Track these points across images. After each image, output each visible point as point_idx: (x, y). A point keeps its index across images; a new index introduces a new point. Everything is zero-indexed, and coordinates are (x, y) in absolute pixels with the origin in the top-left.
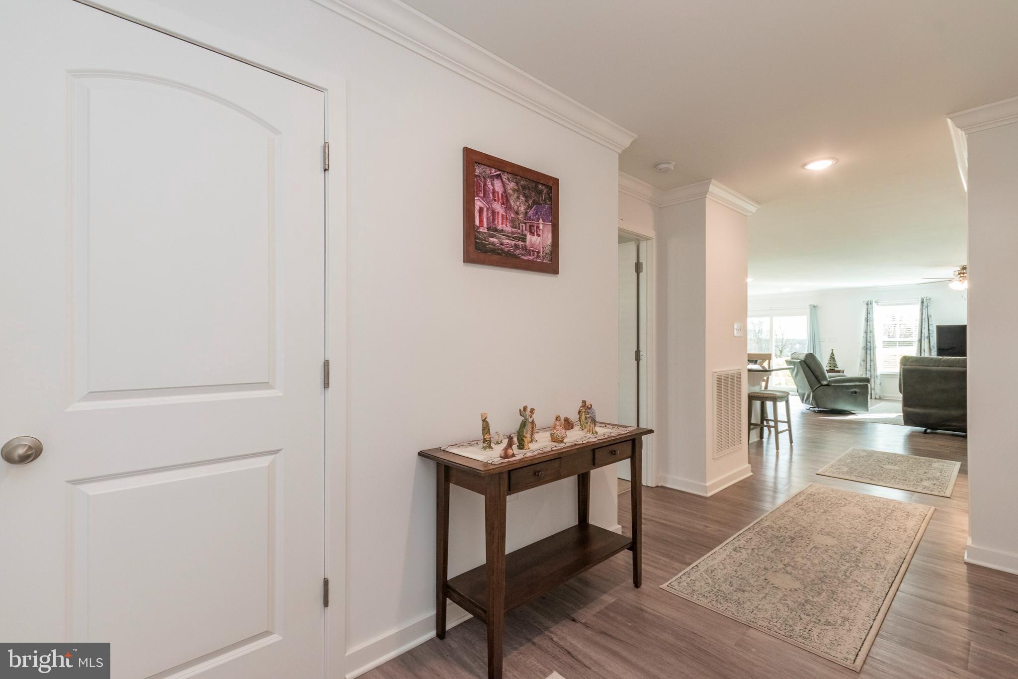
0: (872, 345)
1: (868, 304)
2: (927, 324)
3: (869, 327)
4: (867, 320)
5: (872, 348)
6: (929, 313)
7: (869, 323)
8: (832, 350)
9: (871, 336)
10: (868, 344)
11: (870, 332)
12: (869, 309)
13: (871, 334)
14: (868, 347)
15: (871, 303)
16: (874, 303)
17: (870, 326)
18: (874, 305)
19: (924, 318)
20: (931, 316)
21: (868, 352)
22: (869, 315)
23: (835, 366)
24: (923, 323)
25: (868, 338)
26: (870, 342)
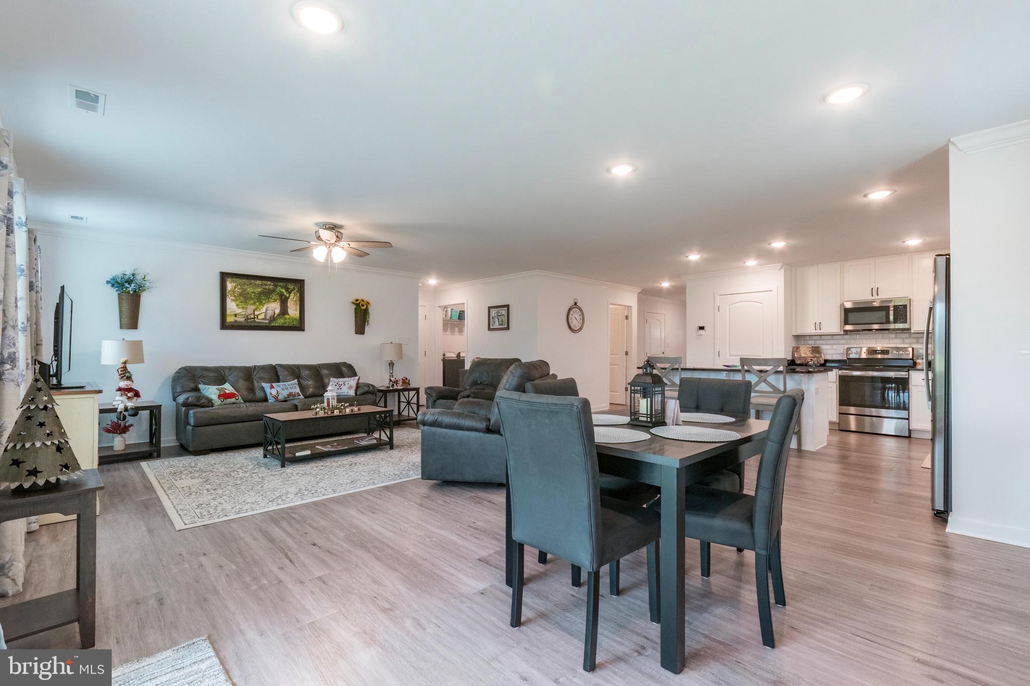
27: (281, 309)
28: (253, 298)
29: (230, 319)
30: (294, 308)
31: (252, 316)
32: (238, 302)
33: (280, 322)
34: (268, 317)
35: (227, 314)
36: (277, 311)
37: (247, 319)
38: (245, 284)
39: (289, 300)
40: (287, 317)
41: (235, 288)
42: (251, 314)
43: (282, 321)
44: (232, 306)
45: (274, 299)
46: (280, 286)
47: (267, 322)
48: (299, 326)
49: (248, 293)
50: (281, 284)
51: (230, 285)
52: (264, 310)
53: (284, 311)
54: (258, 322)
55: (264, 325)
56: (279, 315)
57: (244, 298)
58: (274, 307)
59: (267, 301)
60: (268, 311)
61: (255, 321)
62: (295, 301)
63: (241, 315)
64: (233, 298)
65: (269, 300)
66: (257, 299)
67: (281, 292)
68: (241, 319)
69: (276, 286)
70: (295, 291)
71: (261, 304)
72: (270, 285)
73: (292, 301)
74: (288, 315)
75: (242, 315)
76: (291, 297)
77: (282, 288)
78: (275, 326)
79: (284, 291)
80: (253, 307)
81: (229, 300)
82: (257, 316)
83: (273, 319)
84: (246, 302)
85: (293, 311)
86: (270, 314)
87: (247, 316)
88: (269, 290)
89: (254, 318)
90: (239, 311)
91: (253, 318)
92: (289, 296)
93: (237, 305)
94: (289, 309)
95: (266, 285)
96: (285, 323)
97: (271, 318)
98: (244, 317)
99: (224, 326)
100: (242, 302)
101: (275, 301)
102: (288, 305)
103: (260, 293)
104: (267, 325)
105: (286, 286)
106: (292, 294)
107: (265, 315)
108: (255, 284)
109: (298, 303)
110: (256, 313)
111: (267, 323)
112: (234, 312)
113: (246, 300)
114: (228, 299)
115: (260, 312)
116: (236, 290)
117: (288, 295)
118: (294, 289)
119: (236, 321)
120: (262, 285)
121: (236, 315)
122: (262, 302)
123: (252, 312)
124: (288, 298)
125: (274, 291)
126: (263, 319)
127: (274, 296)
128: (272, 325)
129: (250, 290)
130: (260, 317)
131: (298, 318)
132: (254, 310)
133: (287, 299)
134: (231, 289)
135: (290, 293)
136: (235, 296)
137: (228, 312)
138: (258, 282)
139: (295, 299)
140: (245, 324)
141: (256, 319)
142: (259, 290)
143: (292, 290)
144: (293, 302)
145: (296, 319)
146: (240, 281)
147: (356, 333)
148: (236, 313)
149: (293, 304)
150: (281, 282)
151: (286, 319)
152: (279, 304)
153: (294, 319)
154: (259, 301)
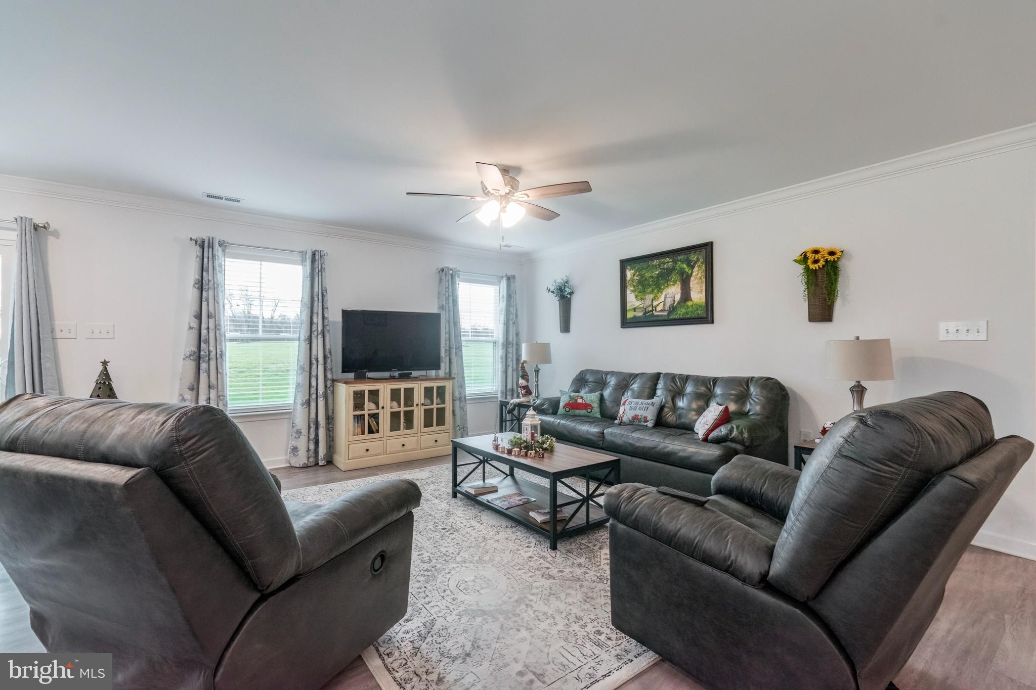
0: (212, 348)
1: (205, 246)
2: (320, 304)
3: (204, 304)
4: (201, 286)
5: (213, 354)
6: (324, 285)
7: (204, 294)
8: (105, 363)
9: (211, 326)
10: (203, 345)
11: (209, 317)
12: (206, 260)
13: (211, 320)
14: (202, 353)
15: (211, 246)
16: (216, 246)
17: (207, 300)
18: (218, 250)
19: (315, 294)
20: (326, 291)
21: (204, 366)
22: (205, 274)
24: (316, 304)
25: (204, 332)
26: (207, 342)
27: (682, 294)
28: (651, 285)
29: (630, 315)
30: (699, 290)
31: (650, 309)
32: (636, 293)
33: (681, 312)
34: (667, 308)
35: (628, 308)
36: (678, 297)
37: (646, 313)
38: (643, 268)
39: (692, 278)
40: (690, 303)
41: (634, 275)
42: (650, 306)
43: (683, 310)
44: (631, 297)
45: (674, 281)
46: (680, 261)
47: (665, 314)
48: (706, 316)
49: (646, 279)
50: (681, 257)
51: (629, 274)
52: (662, 299)
53: (686, 296)
54: (657, 316)
55: (663, 318)
56: (679, 303)
57: (643, 286)
58: (673, 292)
59: (666, 285)
60: (667, 299)
61: (653, 314)
62: (700, 278)
63: (639, 309)
64: (632, 288)
65: (668, 284)
66: (654, 285)
67: (681, 268)
68: (639, 314)
69: (675, 262)
70: (699, 263)
71: (660, 290)
72: (668, 262)
73: (696, 278)
74: (691, 300)
75: (642, 308)
76: (694, 274)
77: (682, 262)
78: (675, 319)
79: (685, 266)
80: (652, 296)
81: (628, 292)
82: (656, 308)
83: (673, 309)
84: (644, 291)
85: (698, 295)
86: (669, 302)
87: (645, 309)
88: (668, 269)
89: (653, 310)
90: (637, 303)
91: (651, 311)
92: (692, 273)
93: (636, 297)
94: (691, 292)
95: (664, 263)
96: (687, 313)
97: (670, 308)
98: (643, 311)
99: (626, 323)
100: (640, 292)
101: (675, 282)
102: (691, 286)
103: (659, 276)
104: (666, 318)
105: (687, 257)
106: (696, 269)
107: (664, 305)
108: (653, 266)
109: (704, 280)
110: (655, 303)
111: (665, 316)
112: (633, 305)
113: (644, 289)
114: (628, 290)
115: (659, 302)
116: (635, 278)
117: (690, 272)
118: (698, 260)
119: (635, 316)
120: (659, 265)
121: (635, 310)
122: (660, 288)
123: (650, 303)
124: (691, 275)
125: (673, 269)
126: (662, 311)
127: (674, 277)
128: (671, 317)
129: (648, 275)
130: (659, 309)
131: (704, 304)
132: (652, 302)
133: (689, 276)
134: (631, 278)
135: (693, 267)
136: (634, 286)
137: (629, 307)
138: (656, 262)
139: (699, 275)
140: (643, 320)
141: (654, 312)
142: (657, 272)
143: (696, 263)
144: (696, 280)
145: (700, 306)
146: (638, 266)
147: (810, 321)
148: (635, 306)
149: (697, 283)
150: (681, 254)
151: (688, 307)
152: (680, 286)
153: (698, 306)
154: (657, 287)
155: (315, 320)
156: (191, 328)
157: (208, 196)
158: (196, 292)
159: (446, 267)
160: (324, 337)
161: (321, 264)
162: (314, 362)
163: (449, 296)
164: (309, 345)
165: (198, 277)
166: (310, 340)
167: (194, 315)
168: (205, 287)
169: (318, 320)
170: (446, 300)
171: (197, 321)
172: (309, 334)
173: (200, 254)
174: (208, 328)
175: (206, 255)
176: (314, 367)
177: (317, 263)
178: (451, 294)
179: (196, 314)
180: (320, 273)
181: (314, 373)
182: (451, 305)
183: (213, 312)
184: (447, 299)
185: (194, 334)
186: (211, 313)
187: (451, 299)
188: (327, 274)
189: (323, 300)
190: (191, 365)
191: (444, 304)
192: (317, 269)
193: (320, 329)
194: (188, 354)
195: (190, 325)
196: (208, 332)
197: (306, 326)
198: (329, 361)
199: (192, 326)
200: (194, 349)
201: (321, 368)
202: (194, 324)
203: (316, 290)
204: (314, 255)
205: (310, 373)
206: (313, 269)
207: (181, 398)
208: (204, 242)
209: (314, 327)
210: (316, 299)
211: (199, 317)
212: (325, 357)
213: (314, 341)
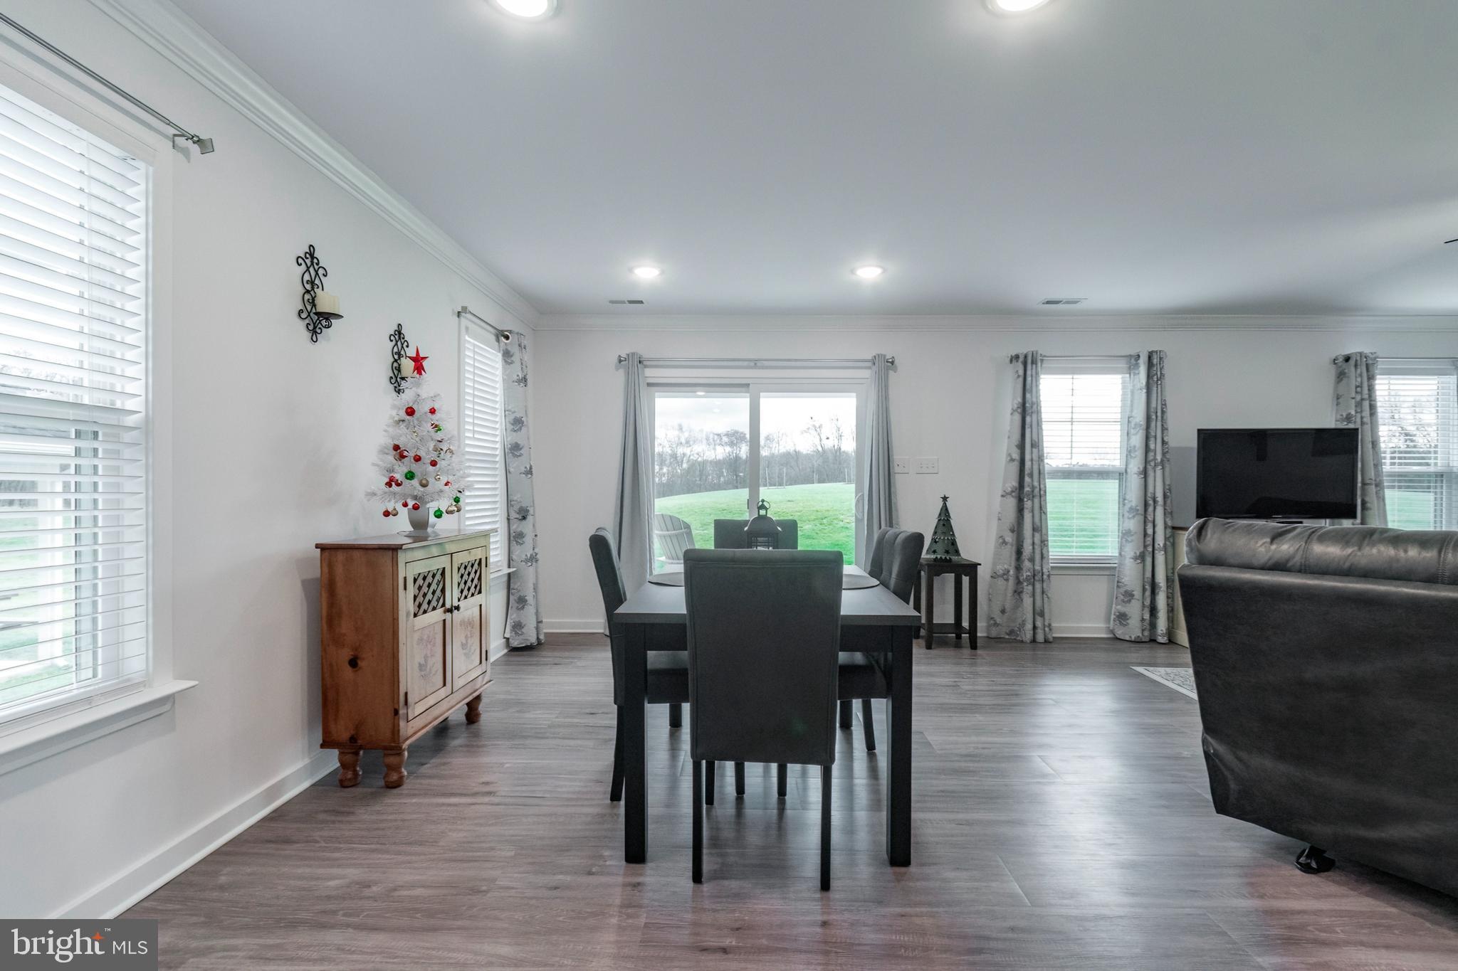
0: (1036, 484)
1: (1027, 363)
2: (1159, 424)
3: (1027, 431)
4: (1023, 412)
5: (1036, 492)
6: (1164, 398)
7: (1028, 419)
8: (945, 499)
9: (1035, 456)
10: (1027, 479)
11: (1032, 446)
12: (1029, 379)
13: (1035, 450)
14: (1025, 489)
17: (1031, 427)
18: (1040, 366)
19: (1153, 411)
20: (1165, 405)
21: (1028, 504)
22: (1028, 396)
23: (953, 546)
24: (1153, 424)
25: (1028, 464)
26: (1031, 475)
155: (1152, 446)
156: (1012, 460)
157: (1048, 302)
158: (1017, 417)
159: (1356, 353)
160: (1163, 468)
161: (1161, 369)
162: (1151, 502)
163: (1362, 399)
164: (1143, 479)
165: (1020, 400)
166: (1145, 473)
167: (1016, 444)
168: (1029, 411)
169: (1156, 446)
170: (1356, 406)
171: (1018, 451)
172: (1144, 465)
173: (1021, 372)
174: (1032, 460)
175: (1029, 372)
176: (1151, 509)
177: (1155, 369)
178: (1366, 396)
179: (1018, 442)
180: (1159, 382)
181: (1150, 518)
182: (1366, 413)
183: (1037, 440)
184: (1359, 405)
185: (1014, 467)
186: (1035, 442)
187: (1366, 404)
188: (1168, 381)
189: (1162, 417)
190: (1011, 502)
191: (1353, 413)
192: (1156, 377)
193: (1159, 458)
194: (1010, 489)
195: (1011, 456)
196: (1032, 463)
197: (1139, 454)
198: (1169, 502)
199: (1014, 458)
200: (1015, 484)
201: (1160, 511)
202: (1016, 456)
203: (1153, 405)
204: (1150, 358)
205: (1145, 517)
206: (1149, 377)
207: (1001, 540)
208: (1026, 357)
209: (1151, 455)
210: (1154, 417)
211: (1022, 447)
212: (1165, 496)
213: (1151, 473)
